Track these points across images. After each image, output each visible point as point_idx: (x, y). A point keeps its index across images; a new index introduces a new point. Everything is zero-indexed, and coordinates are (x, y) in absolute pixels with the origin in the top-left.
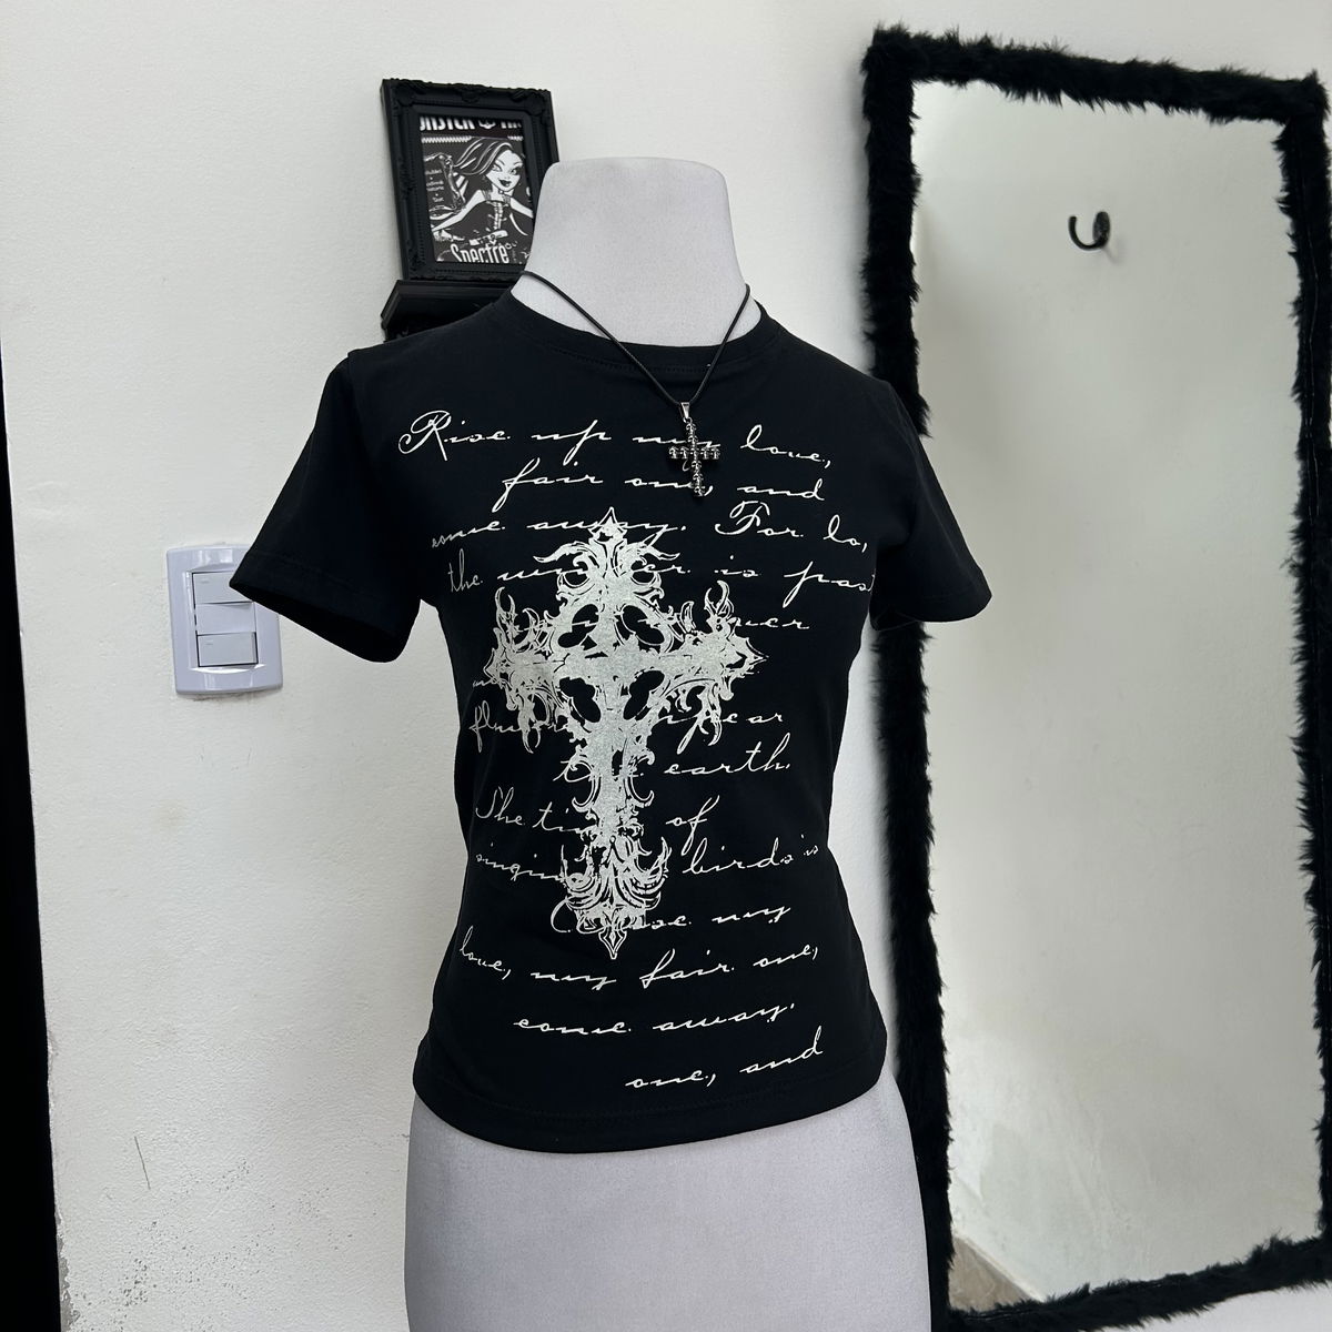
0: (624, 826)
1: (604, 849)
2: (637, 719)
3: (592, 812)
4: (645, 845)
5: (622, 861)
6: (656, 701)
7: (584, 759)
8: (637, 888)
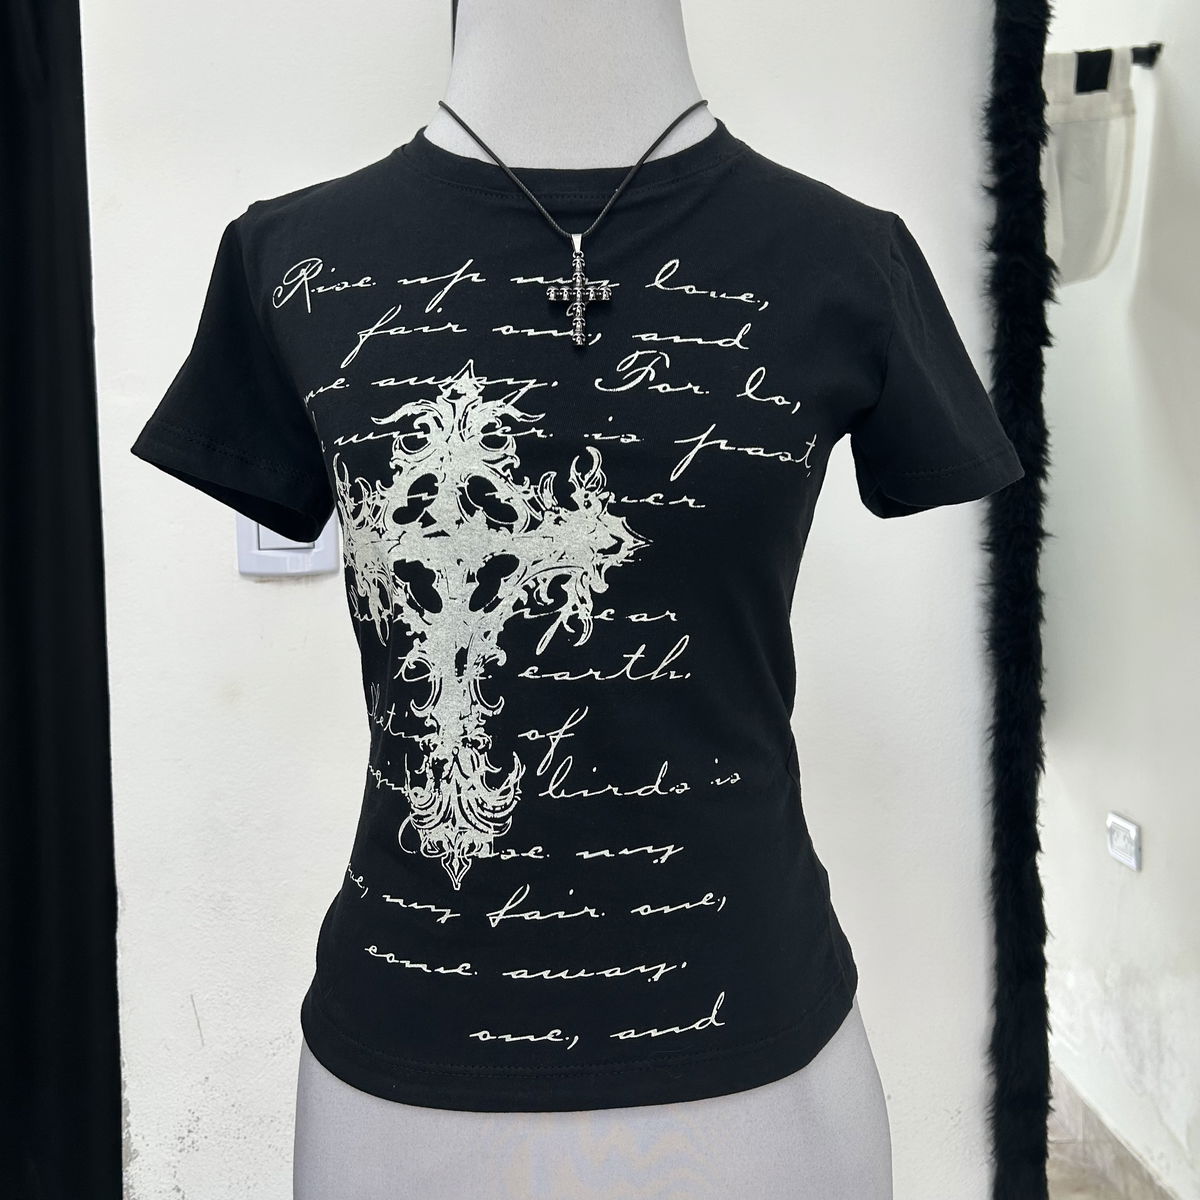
0: (469, 736)
1: (445, 761)
2: (486, 611)
3: (432, 717)
4: (493, 760)
5: (467, 777)
6: (510, 591)
7: (423, 655)
8: (483, 809)
